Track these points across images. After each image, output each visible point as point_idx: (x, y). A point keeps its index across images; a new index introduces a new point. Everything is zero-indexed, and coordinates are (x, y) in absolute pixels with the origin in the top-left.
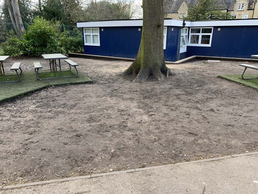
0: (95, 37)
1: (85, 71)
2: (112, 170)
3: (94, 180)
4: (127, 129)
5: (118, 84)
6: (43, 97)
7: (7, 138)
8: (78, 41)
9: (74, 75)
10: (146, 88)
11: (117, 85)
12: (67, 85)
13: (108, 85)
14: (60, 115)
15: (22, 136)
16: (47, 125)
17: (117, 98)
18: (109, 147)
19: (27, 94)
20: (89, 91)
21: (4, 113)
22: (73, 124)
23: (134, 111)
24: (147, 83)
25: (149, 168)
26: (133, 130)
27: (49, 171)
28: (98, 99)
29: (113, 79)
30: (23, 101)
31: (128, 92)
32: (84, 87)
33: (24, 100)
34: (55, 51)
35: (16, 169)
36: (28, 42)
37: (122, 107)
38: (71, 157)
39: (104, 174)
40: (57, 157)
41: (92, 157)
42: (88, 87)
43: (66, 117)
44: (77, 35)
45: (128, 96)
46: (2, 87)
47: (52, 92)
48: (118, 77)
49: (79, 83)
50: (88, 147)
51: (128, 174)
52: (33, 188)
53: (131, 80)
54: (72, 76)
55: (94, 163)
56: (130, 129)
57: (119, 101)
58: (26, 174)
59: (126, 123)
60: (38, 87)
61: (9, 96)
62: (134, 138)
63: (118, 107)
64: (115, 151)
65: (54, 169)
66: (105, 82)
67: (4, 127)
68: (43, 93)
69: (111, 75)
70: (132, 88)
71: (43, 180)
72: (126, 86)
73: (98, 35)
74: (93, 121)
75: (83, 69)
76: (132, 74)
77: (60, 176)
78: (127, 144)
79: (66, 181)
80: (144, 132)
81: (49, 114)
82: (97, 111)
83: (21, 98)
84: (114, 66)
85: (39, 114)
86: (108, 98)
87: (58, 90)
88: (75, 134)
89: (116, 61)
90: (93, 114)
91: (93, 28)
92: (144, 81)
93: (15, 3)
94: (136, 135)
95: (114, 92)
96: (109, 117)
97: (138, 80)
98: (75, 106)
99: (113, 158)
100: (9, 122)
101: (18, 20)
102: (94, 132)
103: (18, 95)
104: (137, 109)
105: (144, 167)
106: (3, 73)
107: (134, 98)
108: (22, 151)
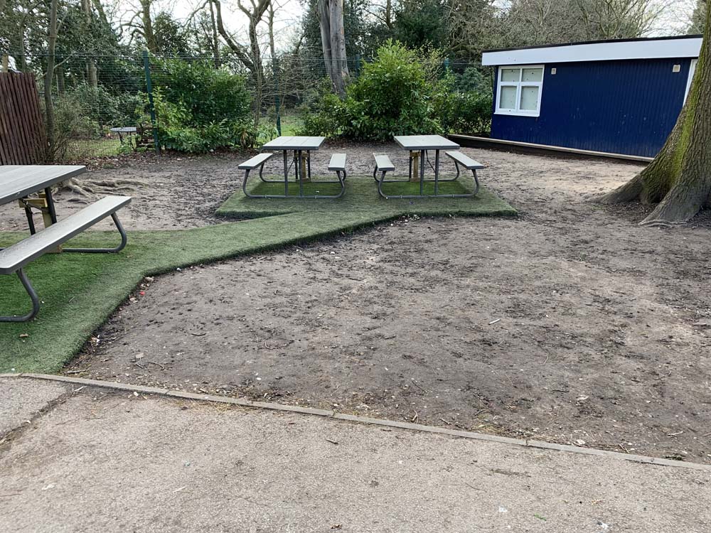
0: (528, 93)
1: (495, 185)
2: (584, 443)
3: (536, 453)
4: (623, 351)
5: (592, 227)
6: (394, 240)
7: (329, 319)
8: (477, 103)
9: (467, 192)
10: (687, 247)
11: (589, 228)
12: (449, 217)
13: (560, 225)
14: (438, 287)
15: (359, 318)
16: (410, 305)
17: (589, 264)
18: (573, 387)
19: (359, 229)
20: (509, 238)
21: (318, 265)
22: (471, 313)
23: (644, 308)
24: (688, 234)
25: (697, 466)
26: (642, 358)
27: (425, 407)
28: (533, 262)
29: (574, 211)
30: (351, 243)
31: (623, 253)
32: (494, 226)
33: (353, 242)
34: (416, 130)
35: (355, 385)
36: (358, 105)
37: (608, 292)
38: (472, 388)
39: (562, 447)
40: (441, 380)
41: (526, 400)
42: (503, 227)
43: (452, 294)
44: (472, 85)
45: (624, 264)
46: (309, 207)
47: (414, 230)
48: (590, 207)
49: (481, 215)
50: (515, 376)
51: (630, 464)
52: (395, 433)
53: (632, 218)
54: (462, 195)
55: (533, 416)
56: (634, 353)
57: (597, 273)
58: (374, 399)
59: (619, 337)
60: (383, 215)
61: (325, 229)
62: (645, 379)
63: (594, 290)
64: (588, 400)
65: (435, 406)
66: (553, 218)
67: (320, 294)
68: (393, 231)
69: (570, 201)
70: (638, 243)
71: (413, 422)
72: (619, 235)
73: (538, 87)
74: (523, 315)
75: (488, 179)
76: (640, 200)
77: (450, 424)
78: (625, 389)
79: (466, 438)
80: (679, 369)
81: (412, 280)
82: (533, 290)
83: (347, 235)
84: (579, 175)
85: (389, 277)
86: (563, 262)
87: (429, 228)
88: (478, 336)
89: (584, 161)
90: (522, 296)
91: (526, 68)
92: (679, 224)
93: (335, 10)
94: (654, 373)
95: (579, 246)
96: (568, 310)
97: (660, 220)
98: (471, 270)
99: (583, 416)
100: (328, 285)
101: (337, 50)
102: (529, 341)
103: (341, 227)
104: (656, 305)
105: (680, 459)
106: (307, 177)
107: (644, 270)
108: (362, 349)
